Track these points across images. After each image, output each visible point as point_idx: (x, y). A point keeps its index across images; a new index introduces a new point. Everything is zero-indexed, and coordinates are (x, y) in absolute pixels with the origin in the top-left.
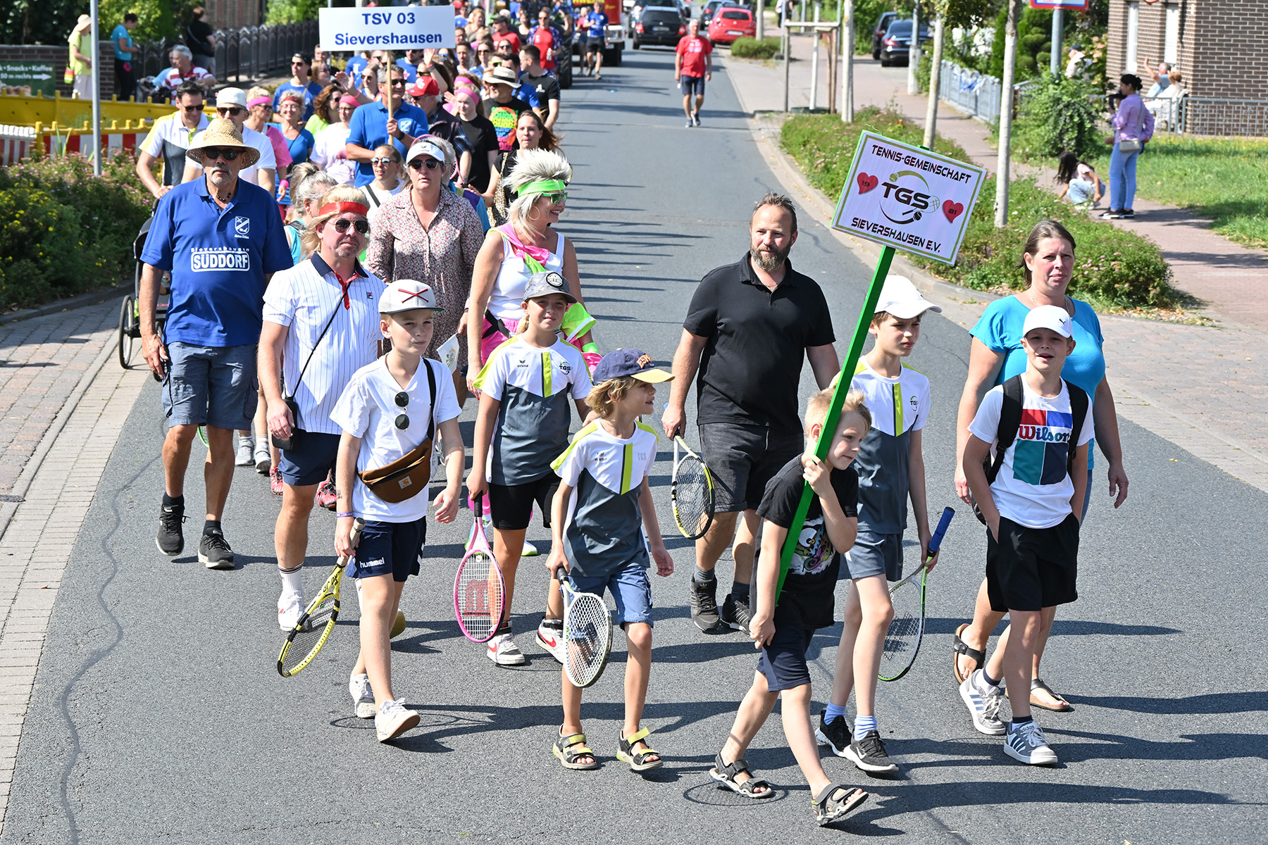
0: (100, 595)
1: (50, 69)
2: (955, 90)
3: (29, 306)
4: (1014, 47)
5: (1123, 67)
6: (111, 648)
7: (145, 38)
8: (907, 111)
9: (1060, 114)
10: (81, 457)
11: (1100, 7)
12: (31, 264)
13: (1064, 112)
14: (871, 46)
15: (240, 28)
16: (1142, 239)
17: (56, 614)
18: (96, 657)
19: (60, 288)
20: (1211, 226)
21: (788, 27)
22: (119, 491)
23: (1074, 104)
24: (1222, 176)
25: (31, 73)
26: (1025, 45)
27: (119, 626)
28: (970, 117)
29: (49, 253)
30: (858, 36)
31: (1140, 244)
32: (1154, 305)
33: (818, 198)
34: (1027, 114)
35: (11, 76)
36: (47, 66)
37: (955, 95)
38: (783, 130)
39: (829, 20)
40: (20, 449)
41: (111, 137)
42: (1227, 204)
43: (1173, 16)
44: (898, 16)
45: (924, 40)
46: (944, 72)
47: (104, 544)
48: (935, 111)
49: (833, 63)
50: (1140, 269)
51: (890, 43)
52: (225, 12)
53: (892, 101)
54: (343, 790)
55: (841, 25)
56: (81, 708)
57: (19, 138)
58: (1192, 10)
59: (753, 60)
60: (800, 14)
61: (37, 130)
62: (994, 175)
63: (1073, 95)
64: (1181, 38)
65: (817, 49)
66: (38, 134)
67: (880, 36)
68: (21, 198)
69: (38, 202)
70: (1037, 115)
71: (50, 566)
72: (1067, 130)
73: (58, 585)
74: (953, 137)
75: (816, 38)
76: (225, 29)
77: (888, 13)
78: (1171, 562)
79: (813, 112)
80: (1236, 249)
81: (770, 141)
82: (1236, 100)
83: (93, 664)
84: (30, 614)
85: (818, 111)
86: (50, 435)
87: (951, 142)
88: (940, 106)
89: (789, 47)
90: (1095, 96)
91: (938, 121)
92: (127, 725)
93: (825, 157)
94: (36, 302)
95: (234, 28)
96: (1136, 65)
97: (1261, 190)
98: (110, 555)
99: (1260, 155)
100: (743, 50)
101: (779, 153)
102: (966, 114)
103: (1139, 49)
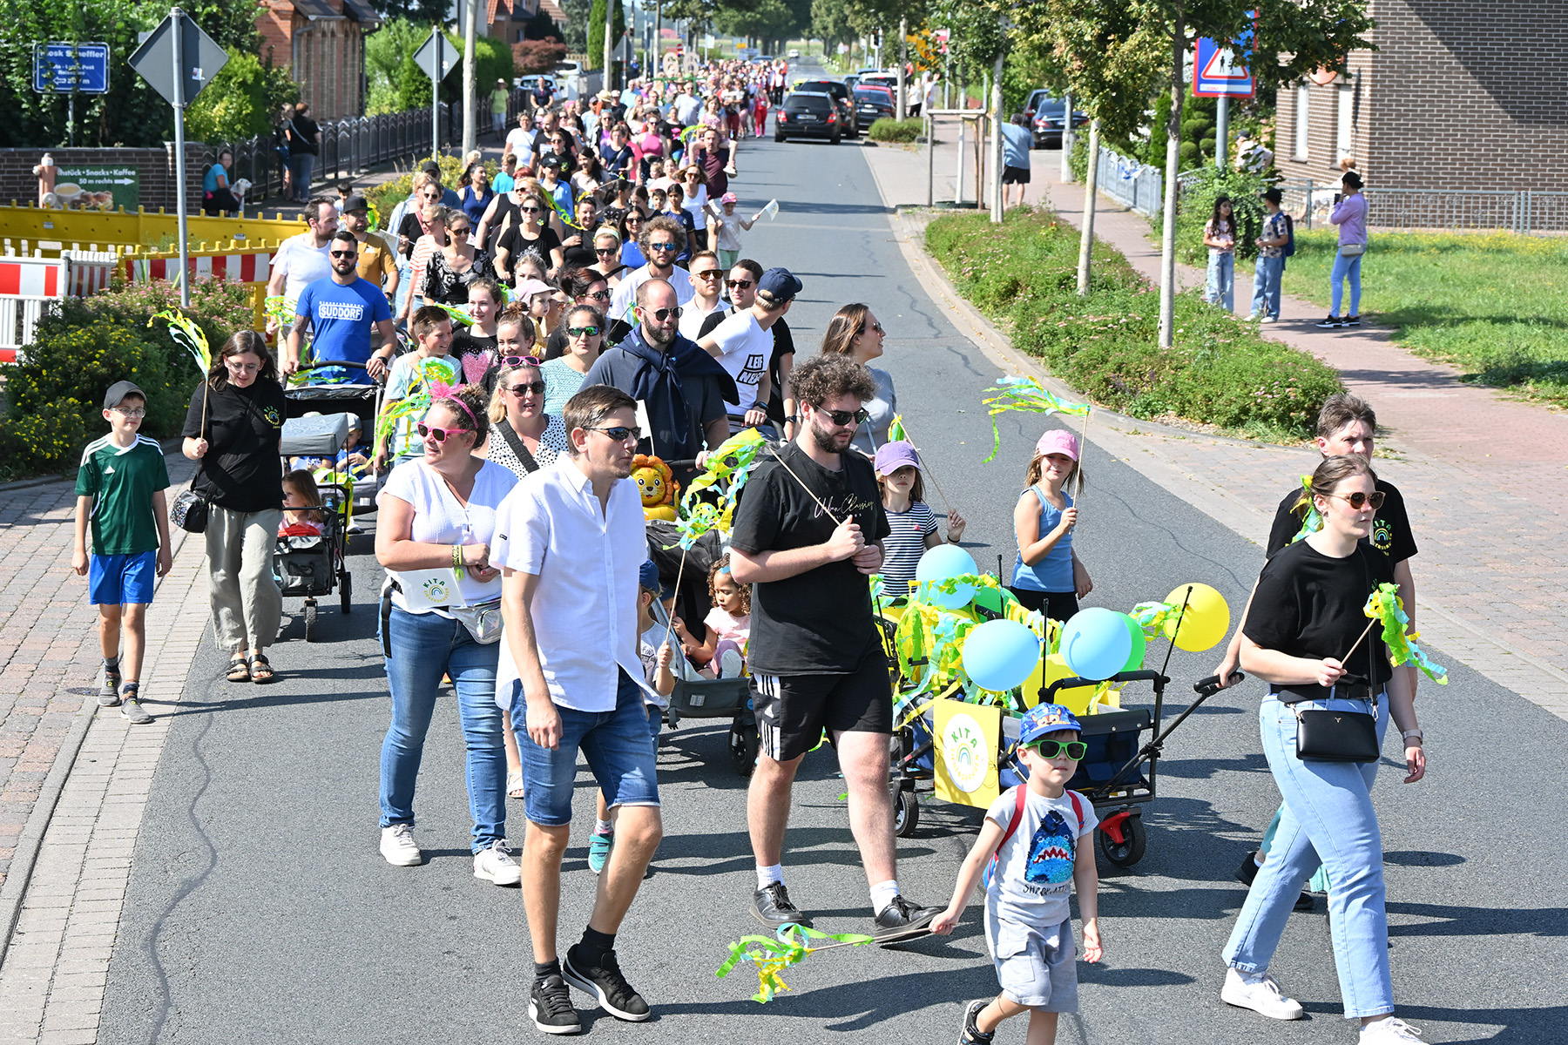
1: (133, 173)
2: (1113, 179)
5: (1293, 152)
10: (170, 639)
11: (1267, 97)
18: (188, 887)
20: (1392, 337)
24: (1402, 278)
25: (113, 177)
28: (1128, 210)
31: (1317, 367)
33: (967, 311)
34: (1191, 210)
35: (91, 182)
36: (130, 169)
37: (1113, 185)
38: (928, 230)
39: (975, 107)
41: (199, 260)
42: (1407, 311)
43: (1346, 98)
44: (1049, 95)
46: (1101, 161)
48: (1093, 205)
51: (1041, 123)
53: (1045, 198)
55: (988, 113)
57: (99, 264)
58: (1367, 92)
59: (893, 144)
61: (119, 254)
63: (1241, 189)
64: (1355, 122)
65: (963, 137)
66: (120, 259)
68: (102, 337)
69: (119, 340)
71: (136, 774)
74: (1112, 238)
75: (961, 124)
77: (1039, 91)
80: (1419, 365)
81: (913, 241)
82: (1416, 189)
83: (184, 896)
84: (114, 834)
85: (963, 205)
87: (1109, 245)
88: (1098, 197)
89: (932, 132)
93: (974, 265)
96: (1307, 150)
97: (1445, 295)
98: (202, 760)
99: (1441, 251)
100: (883, 133)
101: (923, 256)
102: (1126, 205)
103: (1310, 133)
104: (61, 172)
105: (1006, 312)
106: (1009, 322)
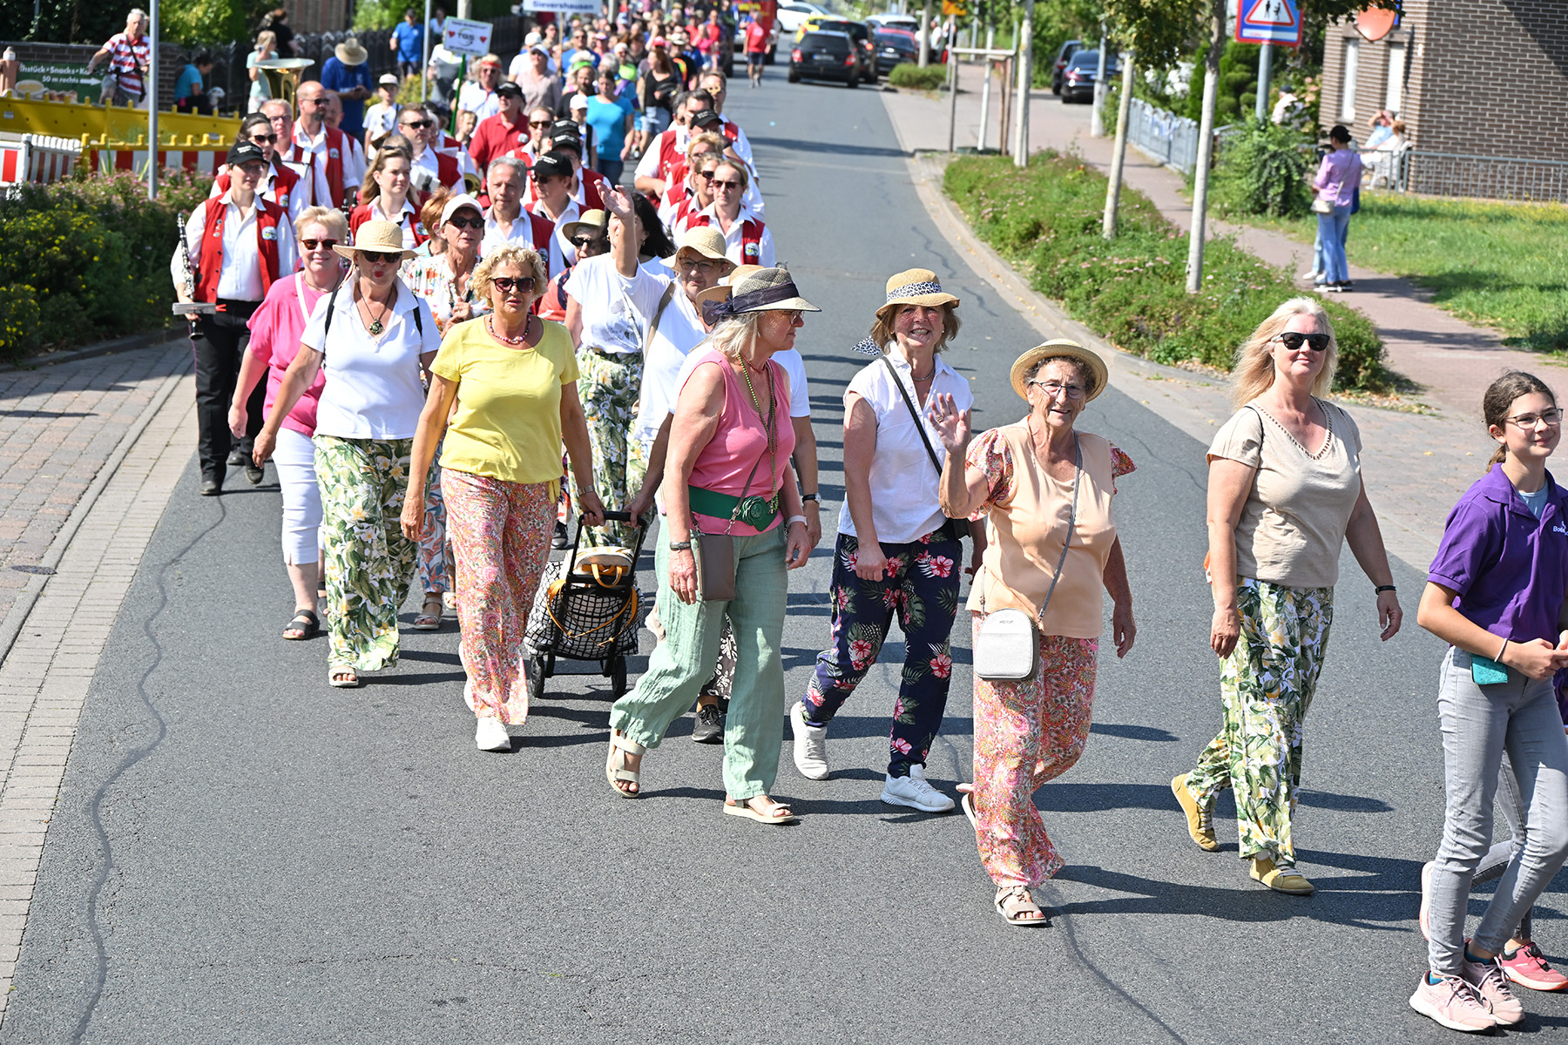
0: (140, 685)
2: (1145, 132)
3: (67, 348)
4: (1215, 86)
5: (1339, 113)
6: (152, 747)
7: (211, 40)
8: (1090, 155)
9: (1264, 165)
10: (123, 524)
11: (1314, 43)
12: (71, 299)
13: (1269, 163)
14: (1050, 79)
15: (323, 32)
16: (1354, 312)
17: (89, 706)
18: (135, 756)
19: (104, 328)
20: (1433, 300)
21: (957, 55)
22: (166, 565)
23: (1281, 154)
25: (79, 76)
26: (1228, 84)
27: (161, 722)
28: (1162, 165)
29: (93, 287)
30: (1036, 67)
31: (1351, 317)
32: (1364, 388)
33: (984, 253)
34: (1227, 163)
35: (55, 80)
37: (1146, 139)
38: (947, 172)
39: (1003, 47)
40: (52, 513)
41: (169, 155)
42: (1451, 274)
43: (1398, 56)
44: (1083, 46)
45: (1112, 74)
46: (1133, 112)
47: (147, 627)
48: (1122, 157)
49: (1006, 97)
50: (1351, 347)
51: (1073, 76)
52: (306, 14)
53: (1073, 143)
54: (416, 919)
55: (1017, 54)
56: (115, 816)
57: (61, 152)
58: (1419, 50)
59: (915, 91)
60: (970, 39)
61: (83, 143)
62: (1188, 233)
63: (1281, 143)
64: (1406, 82)
65: (988, 81)
66: (84, 148)
67: (1062, 68)
68: (62, 222)
69: (81, 226)
70: (1238, 165)
71: (84, 649)
72: (1273, 184)
73: (92, 672)
74: (1141, 187)
75: (987, 68)
76: (305, 34)
77: (1072, 42)
78: (1376, 684)
79: (981, 152)
80: (1460, 327)
81: (931, 185)
82: (1467, 156)
83: (130, 765)
84: (57, 704)
85: (987, 151)
86: (88, 498)
87: (1139, 193)
88: (1128, 151)
89: (957, 77)
90: (1306, 146)
91: (1125, 169)
92: (168, 837)
93: (994, 206)
94: (76, 343)
95: (316, 32)
96: (1354, 111)
97: (1492, 261)
98: (153, 639)
99: (1491, 220)
100: (905, 79)
101: (941, 199)
102: (1158, 161)
103: (1358, 93)
104: (23, 68)
105: (1026, 255)
106: (1029, 266)
